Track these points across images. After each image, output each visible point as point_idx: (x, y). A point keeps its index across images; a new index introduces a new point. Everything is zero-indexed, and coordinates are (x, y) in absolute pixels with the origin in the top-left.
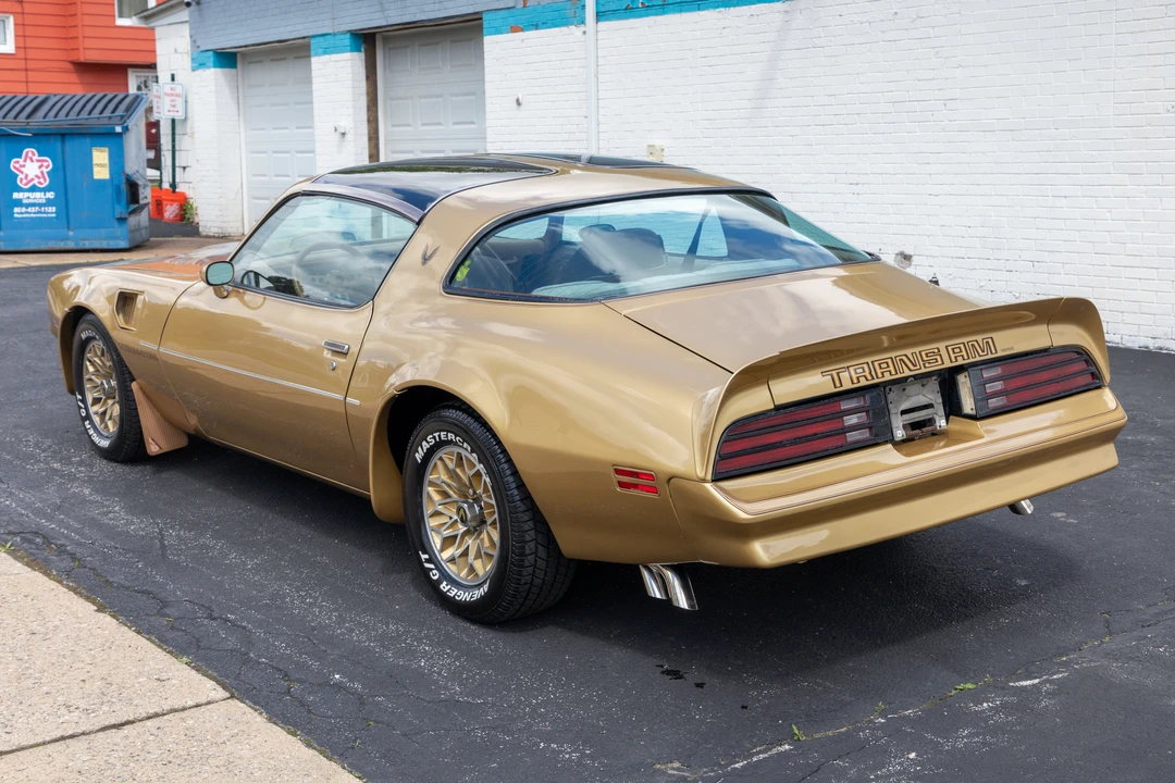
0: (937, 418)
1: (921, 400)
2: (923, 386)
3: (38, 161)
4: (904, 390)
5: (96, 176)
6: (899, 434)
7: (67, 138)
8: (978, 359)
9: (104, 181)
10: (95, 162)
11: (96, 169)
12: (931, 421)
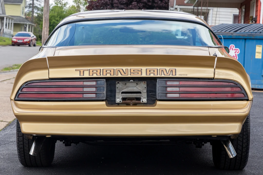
0: (142, 98)
1: (135, 89)
2: (137, 84)
3: (235, 50)
4: (126, 84)
5: (256, 57)
6: (118, 100)
7: (247, 40)
8: (163, 76)
9: (259, 59)
10: (257, 51)
11: (257, 54)
12: (139, 99)
